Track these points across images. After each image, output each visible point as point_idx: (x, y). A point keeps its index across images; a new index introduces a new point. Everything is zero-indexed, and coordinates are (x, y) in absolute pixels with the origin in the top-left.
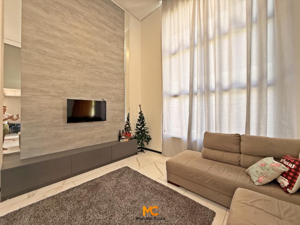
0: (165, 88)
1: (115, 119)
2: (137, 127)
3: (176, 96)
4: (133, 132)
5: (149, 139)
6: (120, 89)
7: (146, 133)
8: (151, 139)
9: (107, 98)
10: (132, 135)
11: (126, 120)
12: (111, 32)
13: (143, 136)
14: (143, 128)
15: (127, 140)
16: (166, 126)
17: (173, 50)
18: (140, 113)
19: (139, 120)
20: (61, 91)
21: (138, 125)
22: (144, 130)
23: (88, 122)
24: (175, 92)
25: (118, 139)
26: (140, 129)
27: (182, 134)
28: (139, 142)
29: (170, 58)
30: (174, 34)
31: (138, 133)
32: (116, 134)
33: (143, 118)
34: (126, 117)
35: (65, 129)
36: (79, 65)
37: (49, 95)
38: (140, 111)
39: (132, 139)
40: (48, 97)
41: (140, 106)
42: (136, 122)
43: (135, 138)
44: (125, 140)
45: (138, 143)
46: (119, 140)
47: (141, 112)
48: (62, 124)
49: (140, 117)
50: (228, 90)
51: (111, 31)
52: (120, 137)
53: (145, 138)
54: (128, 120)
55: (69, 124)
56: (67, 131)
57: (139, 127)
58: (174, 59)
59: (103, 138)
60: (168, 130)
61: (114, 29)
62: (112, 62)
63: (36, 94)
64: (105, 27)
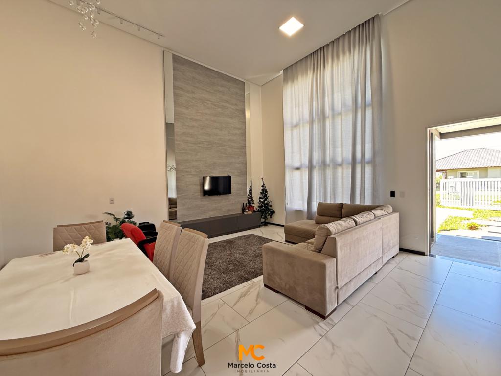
0: (288, 161)
1: (239, 192)
2: (260, 201)
3: (298, 169)
4: (256, 206)
5: (273, 213)
6: (242, 163)
7: (269, 207)
8: (274, 213)
9: (231, 172)
10: (255, 209)
11: (248, 193)
12: (233, 109)
13: (266, 209)
14: (266, 202)
15: (251, 213)
16: (289, 199)
17: (294, 123)
18: (262, 186)
19: (261, 193)
20: (198, 170)
21: (260, 198)
22: (267, 204)
23: (217, 195)
24: (297, 165)
25: (241, 212)
26: (263, 202)
27: (303, 206)
28: (263, 216)
29: (292, 130)
30: (295, 107)
31: (260, 207)
32: (240, 207)
33: (266, 191)
34: (248, 190)
35: (201, 201)
36: (209, 146)
37: (191, 175)
38: (262, 184)
39: (255, 212)
40: (191, 176)
41: (262, 178)
42: (259, 195)
43: (257, 211)
44: (248, 212)
45: (261, 216)
46: (243, 212)
47: (264, 185)
48: (199, 197)
49: (262, 190)
50: (341, 165)
51: (233, 107)
52: (243, 210)
53: (268, 212)
54: (251, 193)
55: (204, 197)
56: (203, 203)
57: (262, 200)
58: (295, 131)
59: (229, 210)
60: (291, 202)
61: (236, 104)
62: (235, 138)
63: (183, 174)
64: (228, 105)
